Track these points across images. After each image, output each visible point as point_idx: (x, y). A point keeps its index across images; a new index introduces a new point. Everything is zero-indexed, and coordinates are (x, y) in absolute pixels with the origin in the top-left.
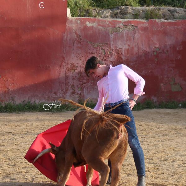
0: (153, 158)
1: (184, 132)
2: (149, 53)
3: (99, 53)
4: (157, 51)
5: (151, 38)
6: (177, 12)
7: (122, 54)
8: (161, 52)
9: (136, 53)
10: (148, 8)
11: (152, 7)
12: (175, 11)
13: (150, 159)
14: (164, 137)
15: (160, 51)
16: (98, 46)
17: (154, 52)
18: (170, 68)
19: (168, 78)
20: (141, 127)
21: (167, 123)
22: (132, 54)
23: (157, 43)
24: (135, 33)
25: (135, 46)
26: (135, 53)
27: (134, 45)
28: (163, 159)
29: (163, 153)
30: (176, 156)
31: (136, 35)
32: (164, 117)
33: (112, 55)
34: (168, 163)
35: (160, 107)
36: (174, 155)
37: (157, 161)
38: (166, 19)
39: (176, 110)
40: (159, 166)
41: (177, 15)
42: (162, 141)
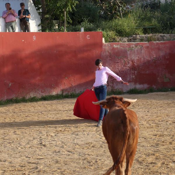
0: (155, 120)
1: (172, 105)
2: (150, 61)
3: (121, 62)
4: (154, 60)
5: (151, 52)
6: (165, 37)
7: (135, 62)
8: (157, 60)
9: (143, 62)
10: (148, 35)
11: (151, 35)
12: (164, 36)
13: (153, 121)
14: (161, 108)
16: (121, 58)
17: (153, 60)
18: (163, 69)
19: (161, 74)
20: (147, 103)
21: (162, 100)
22: (141, 62)
23: (154, 55)
24: (141, 50)
25: (142, 57)
26: (142, 61)
27: (141, 57)
28: (161, 121)
29: (160, 117)
31: (142, 51)
32: (160, 97)
33: (129, 63)
34: (164, 123)
35: (158, 91)
36: (167, 118)
37: (157, 122)
38: (159, 41)
39: (167, 93)
40: (159, 125)
41: (165, 38)
42: (160, 110)
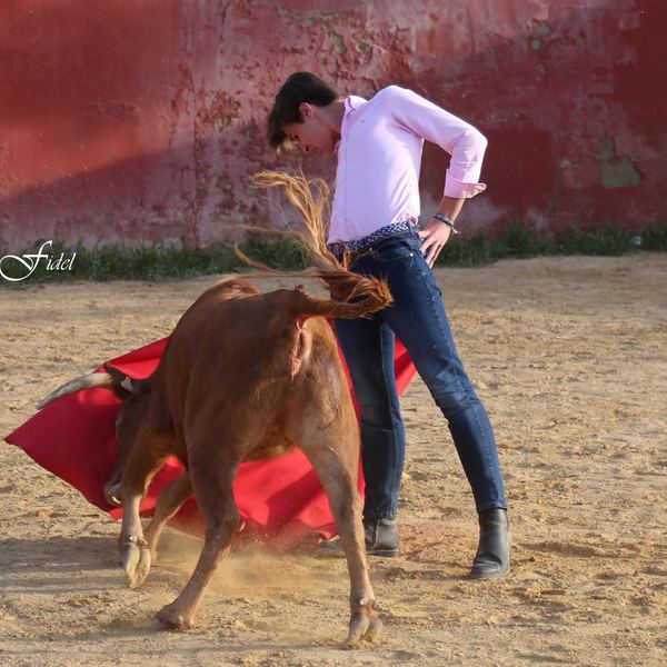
0: (541, 446)
1: (656, 343)
2: (511, 42)
3: (320, 49)
4: (541, 37)
7: (408, 50)
8: (560, 40)
9: (465, 47)
13: (527, 451)
14: (580, 366)
15: (553, 36)
16: (317, 22)
17: (531, 39)
18: (595, 99)
19: (586, 136)
20: (490, 331)
21: (590, 311)
22: (449, 51)
23: (543, 5)
25: (459, 19)
26: (457, 46)
27: (454, 16)
28: (577, 448)
29: (576, 428)
30: (625, 437)
32: (578, 288)
33: (370, 56)
34: (598, 465)
35: (560, 250)
36: (619, 431)
37: (550, 456)
39: (623, 261)
40: (565, 476)
42: (571, 380)
